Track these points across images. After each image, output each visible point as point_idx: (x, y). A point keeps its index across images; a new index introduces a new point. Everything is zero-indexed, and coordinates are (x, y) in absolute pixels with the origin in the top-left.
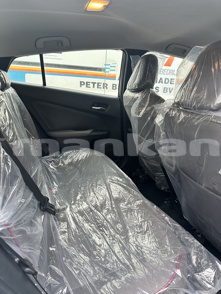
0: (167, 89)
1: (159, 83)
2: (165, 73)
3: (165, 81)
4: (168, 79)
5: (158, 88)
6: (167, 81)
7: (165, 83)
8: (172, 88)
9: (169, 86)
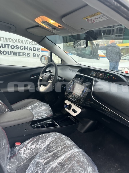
0: (35, 54)
1: (29, 50)
2: (33, 44)
3: (34, 49)
4: (35, 48)
5: (29, 54)
6: (35, 49)
7: (34, 50)
8: (39, 54)
9: (36, 52)
